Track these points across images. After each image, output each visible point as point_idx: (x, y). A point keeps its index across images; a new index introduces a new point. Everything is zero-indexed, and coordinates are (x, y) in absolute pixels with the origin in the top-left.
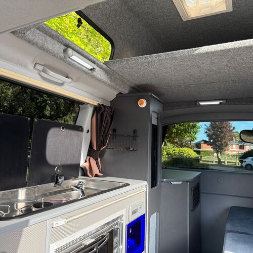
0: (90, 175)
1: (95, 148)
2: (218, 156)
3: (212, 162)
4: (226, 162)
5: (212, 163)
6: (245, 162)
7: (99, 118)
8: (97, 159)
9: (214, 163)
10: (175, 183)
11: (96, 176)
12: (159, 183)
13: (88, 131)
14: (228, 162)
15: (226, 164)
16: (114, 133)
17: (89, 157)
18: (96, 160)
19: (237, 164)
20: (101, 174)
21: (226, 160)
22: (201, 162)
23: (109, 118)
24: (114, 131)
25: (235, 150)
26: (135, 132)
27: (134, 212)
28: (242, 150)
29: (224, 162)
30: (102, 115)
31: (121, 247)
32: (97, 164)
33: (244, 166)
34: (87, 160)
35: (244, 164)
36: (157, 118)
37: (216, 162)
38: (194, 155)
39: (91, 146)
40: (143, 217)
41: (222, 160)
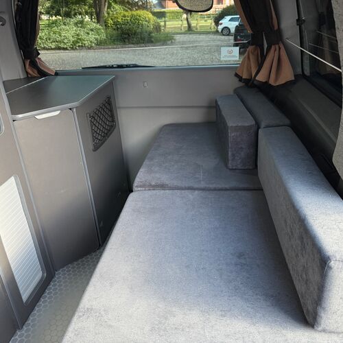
3: (180, 28)
4: (198, 27)
6: (221, 24)
9: (183, 30)
10: (45, 115)
14: (201, 27)
15: (198, 29)
19: (212, 28)
21: (198, 23)
28: (220, 6)
29: (196, 27)
33: (220, 30)
37: (184, 28)
38: (153, 20)
41: (192, 25)
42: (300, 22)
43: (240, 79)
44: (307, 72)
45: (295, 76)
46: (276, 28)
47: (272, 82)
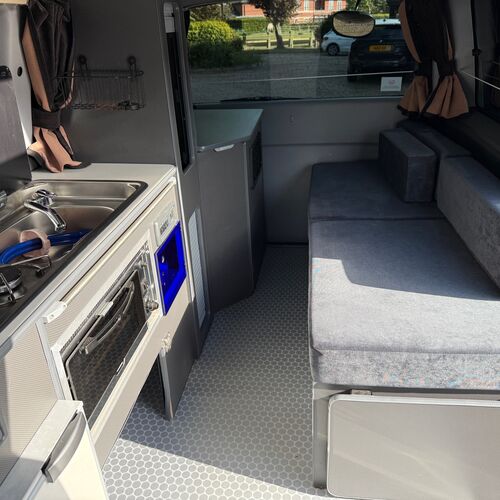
0: (53, 169)
1: (46, 107)
2: (276, 32)
3: (266, 44)
4: (292, 43)
5: (264, 48)
6: (327, 38)
7: (39, 35)
8: (58, 129)
9: (270, 47)
10: (222, 149)
11: (67, 167)
12: (193, 158)
13: (20, 70)
14: (295, 42)
15: (292, 46)
16: (84, 67)
17: (38, 130)
18: (56, 132)
19: (312, 44)
20: (77, 163)
21: (291, 37)
22: (246, 48)
23: (62, 32)
24: (82, 60)
25: (307, 11)
26: (131, 60)
27: (163, 230)
28: (320, 12)
29: (288, 43)
30: (46, 27)
31: (152, 286)
32: (61, 140)
33: (325, 48)
34: (37, 137)
35: (325, 44)
36: (173, 15)
37: (272, 44)
38: (230, 34)
39: (35, 104)
40: (178, 229)
41: (284, 40)
42: (476, 52)
43: (404, 112)
44: (482, 104)
45: (470, 108)
46: (450, 58)
47: (444, 114)
